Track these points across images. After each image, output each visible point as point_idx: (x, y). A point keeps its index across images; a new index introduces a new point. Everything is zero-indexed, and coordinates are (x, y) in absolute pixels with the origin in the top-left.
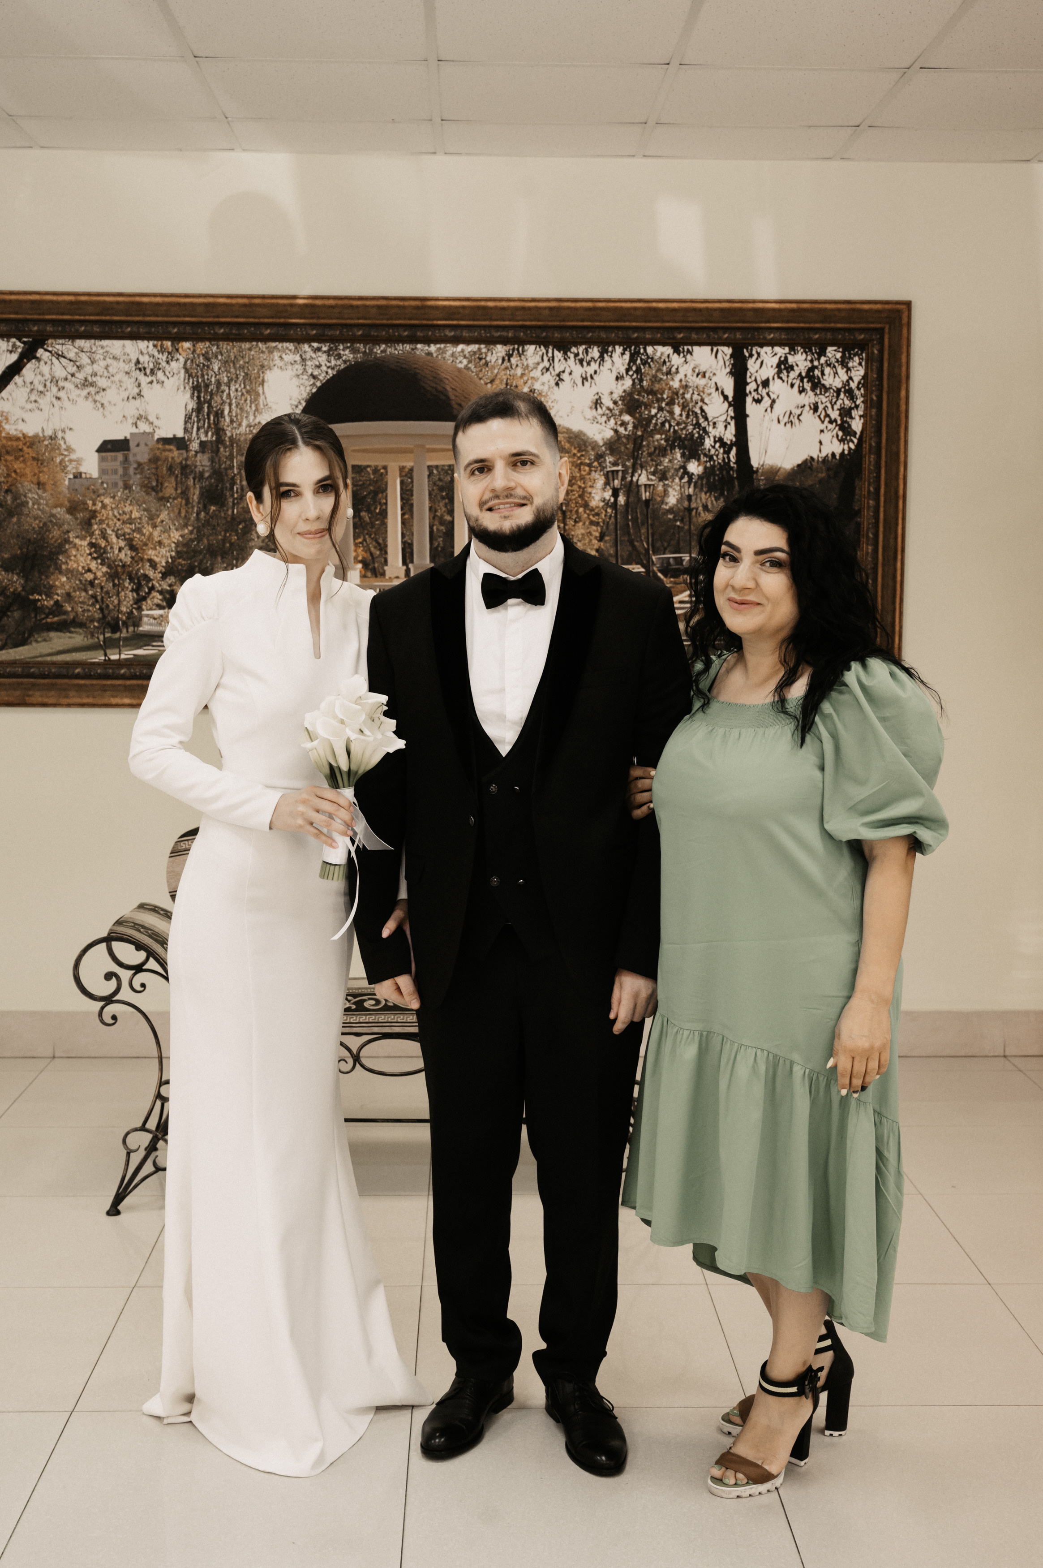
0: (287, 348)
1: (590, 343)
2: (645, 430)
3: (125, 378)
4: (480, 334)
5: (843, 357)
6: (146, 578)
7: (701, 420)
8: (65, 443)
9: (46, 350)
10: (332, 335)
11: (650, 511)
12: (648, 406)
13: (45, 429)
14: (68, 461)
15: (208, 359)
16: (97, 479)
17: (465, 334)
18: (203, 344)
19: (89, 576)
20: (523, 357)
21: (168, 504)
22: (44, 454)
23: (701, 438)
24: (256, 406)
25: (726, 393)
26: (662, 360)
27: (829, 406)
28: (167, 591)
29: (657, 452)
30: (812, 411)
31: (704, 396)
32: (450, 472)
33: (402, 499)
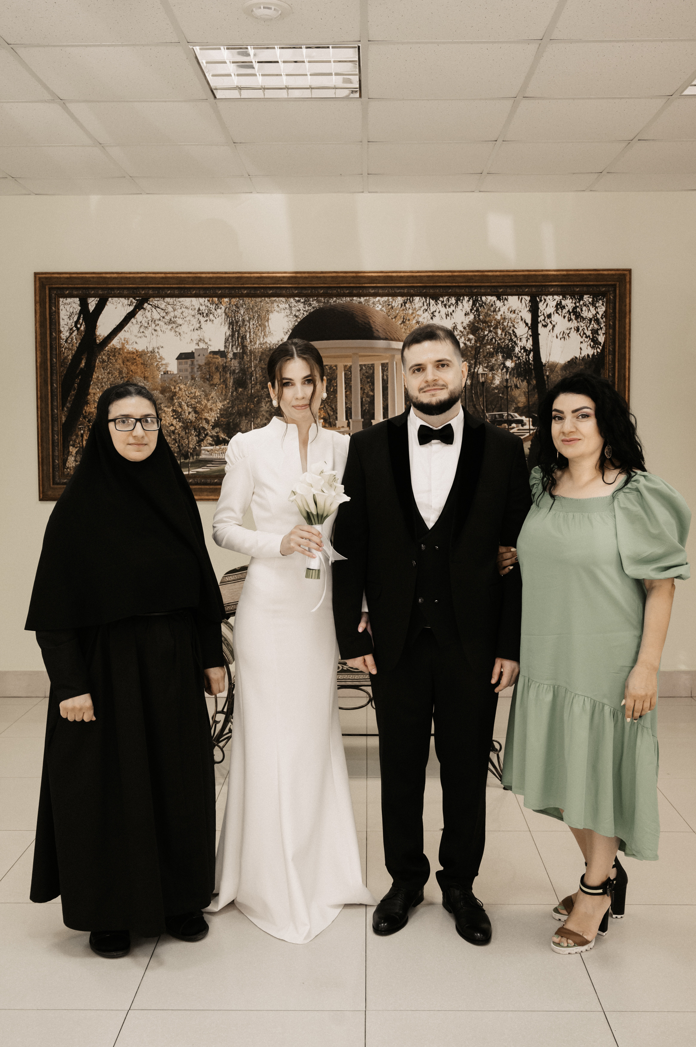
0: (281, 301)
1: (450, 295)
2: (481, 343)
3: (192, 319)
4: (388, 291)
5: (593, 301)
6: (203, 428)
7: (513, 337)
8: (159, 355)
9: (149, 304)
10: (306, 293)
11: (484, 388)
12: (483, 330)
13: (148, 347)
14: (161, 365)
15: (238, 308)
16: (177, 374)
17: (380, 291)
18: (235, 299)
19: (172, 428)
20: (412, 303)
21: (216, 388)
22: (148, 361)
23: (513, 348)
24: (264, 333)
25: (527, 322)
26: (491, 304)
27: (586, 328)
28: (215, 436)
29: (488, 355)
30: (576, 331)
31: (514, 324)
32: (372, 368)
33: (345, 383)
